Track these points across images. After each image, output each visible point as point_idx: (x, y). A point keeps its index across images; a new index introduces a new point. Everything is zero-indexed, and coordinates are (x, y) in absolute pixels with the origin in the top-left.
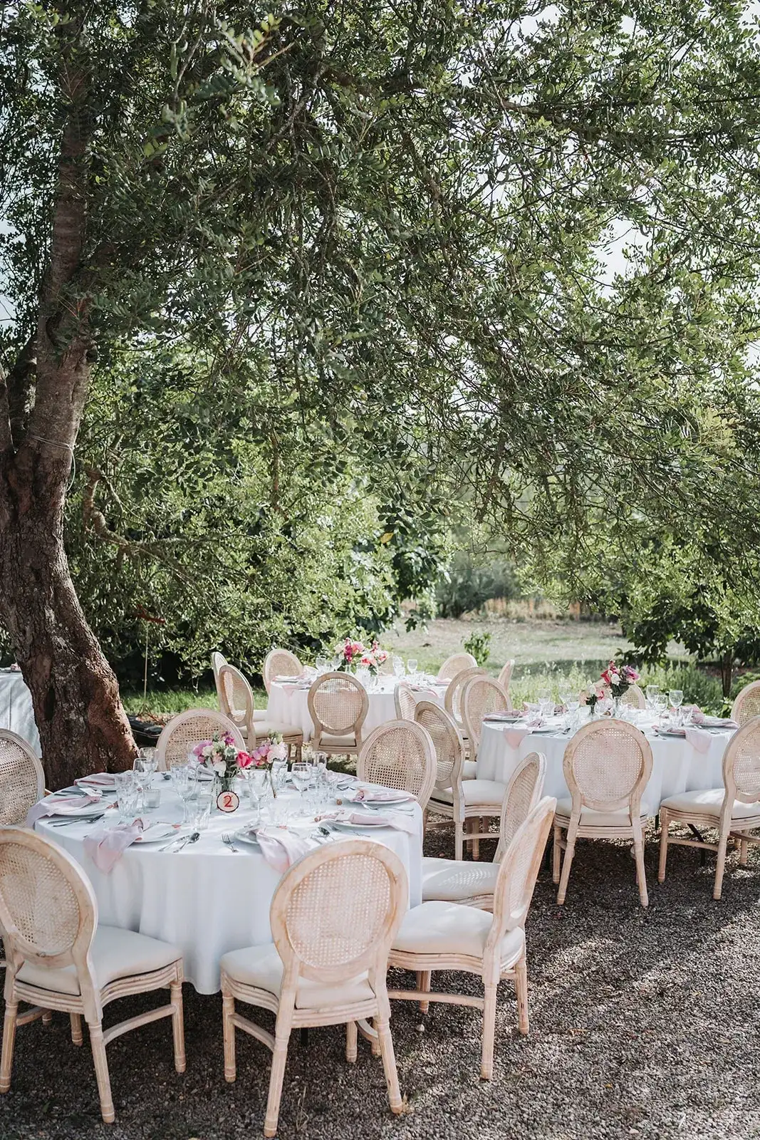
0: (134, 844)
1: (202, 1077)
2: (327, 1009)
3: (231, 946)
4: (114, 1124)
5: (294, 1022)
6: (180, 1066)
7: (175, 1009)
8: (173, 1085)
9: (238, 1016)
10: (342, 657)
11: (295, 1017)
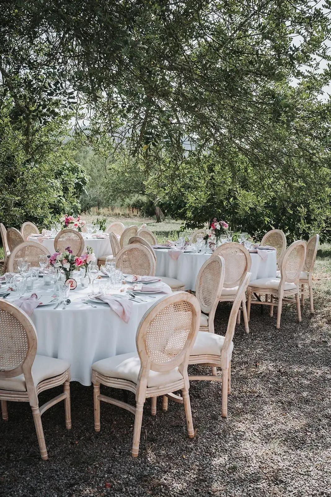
0: (39, 306)
1: (82, 430)
2: (162, 387)
3: (99, 358)
4: (47, 460)
5: (147, 395)
6: (69, 426)
7: (66, 395)
8: (68, 436)
9: (103, 396)
10: (64, 224)
11: (147, 392)
